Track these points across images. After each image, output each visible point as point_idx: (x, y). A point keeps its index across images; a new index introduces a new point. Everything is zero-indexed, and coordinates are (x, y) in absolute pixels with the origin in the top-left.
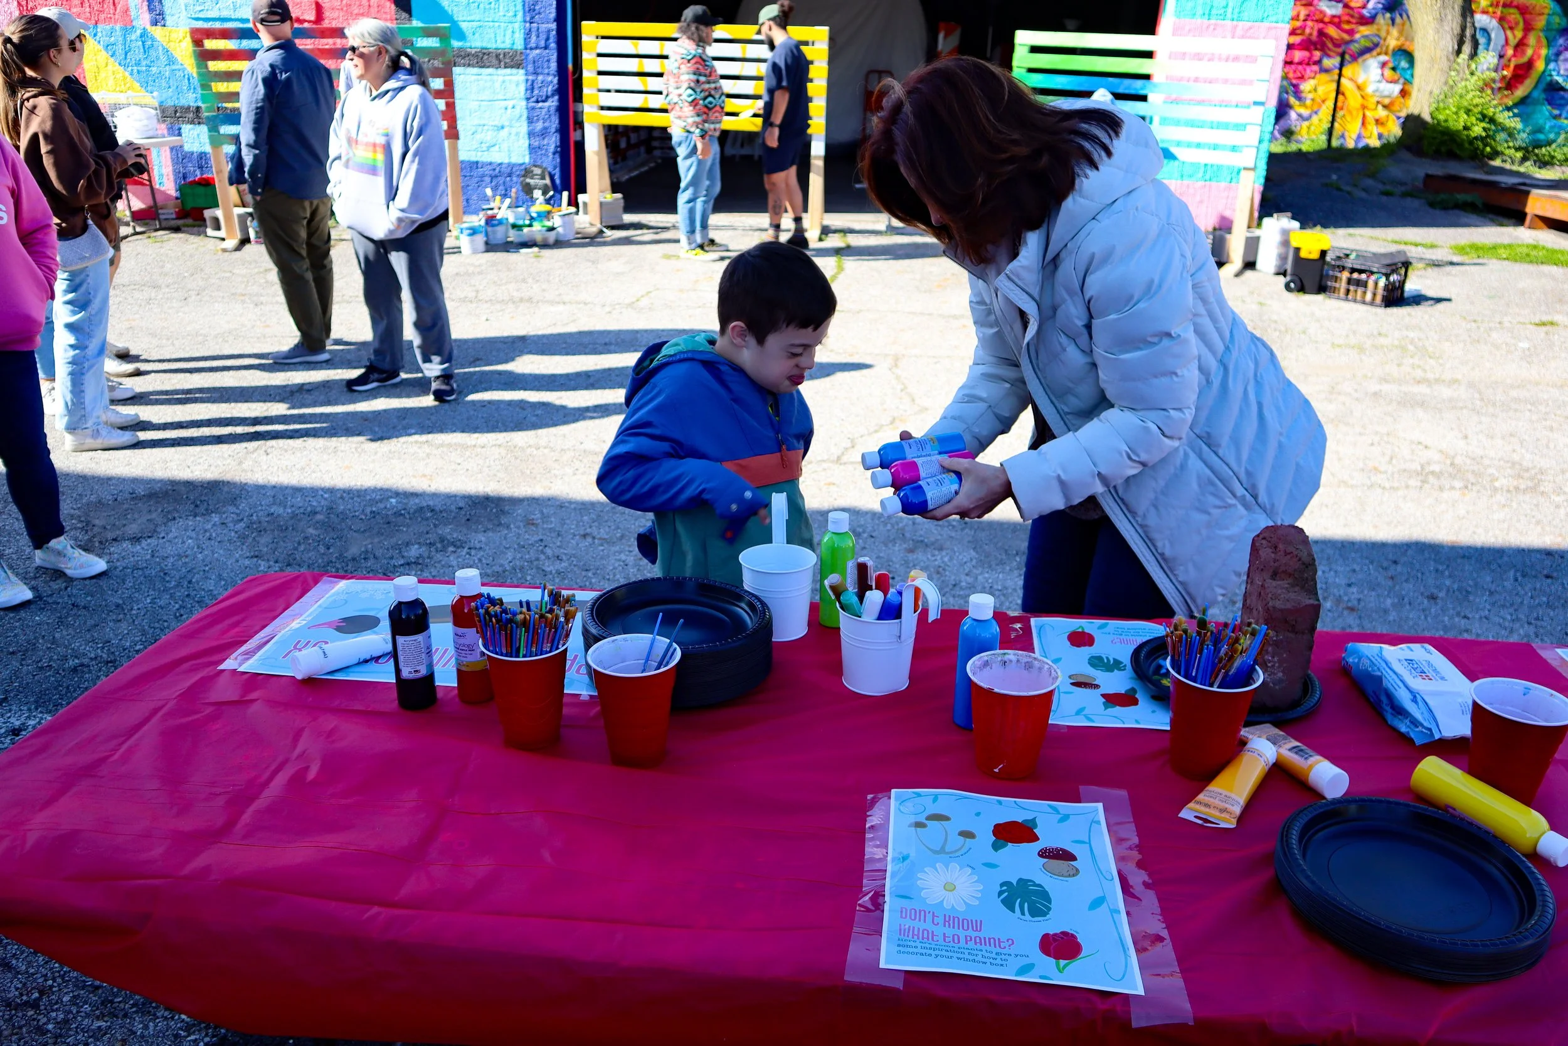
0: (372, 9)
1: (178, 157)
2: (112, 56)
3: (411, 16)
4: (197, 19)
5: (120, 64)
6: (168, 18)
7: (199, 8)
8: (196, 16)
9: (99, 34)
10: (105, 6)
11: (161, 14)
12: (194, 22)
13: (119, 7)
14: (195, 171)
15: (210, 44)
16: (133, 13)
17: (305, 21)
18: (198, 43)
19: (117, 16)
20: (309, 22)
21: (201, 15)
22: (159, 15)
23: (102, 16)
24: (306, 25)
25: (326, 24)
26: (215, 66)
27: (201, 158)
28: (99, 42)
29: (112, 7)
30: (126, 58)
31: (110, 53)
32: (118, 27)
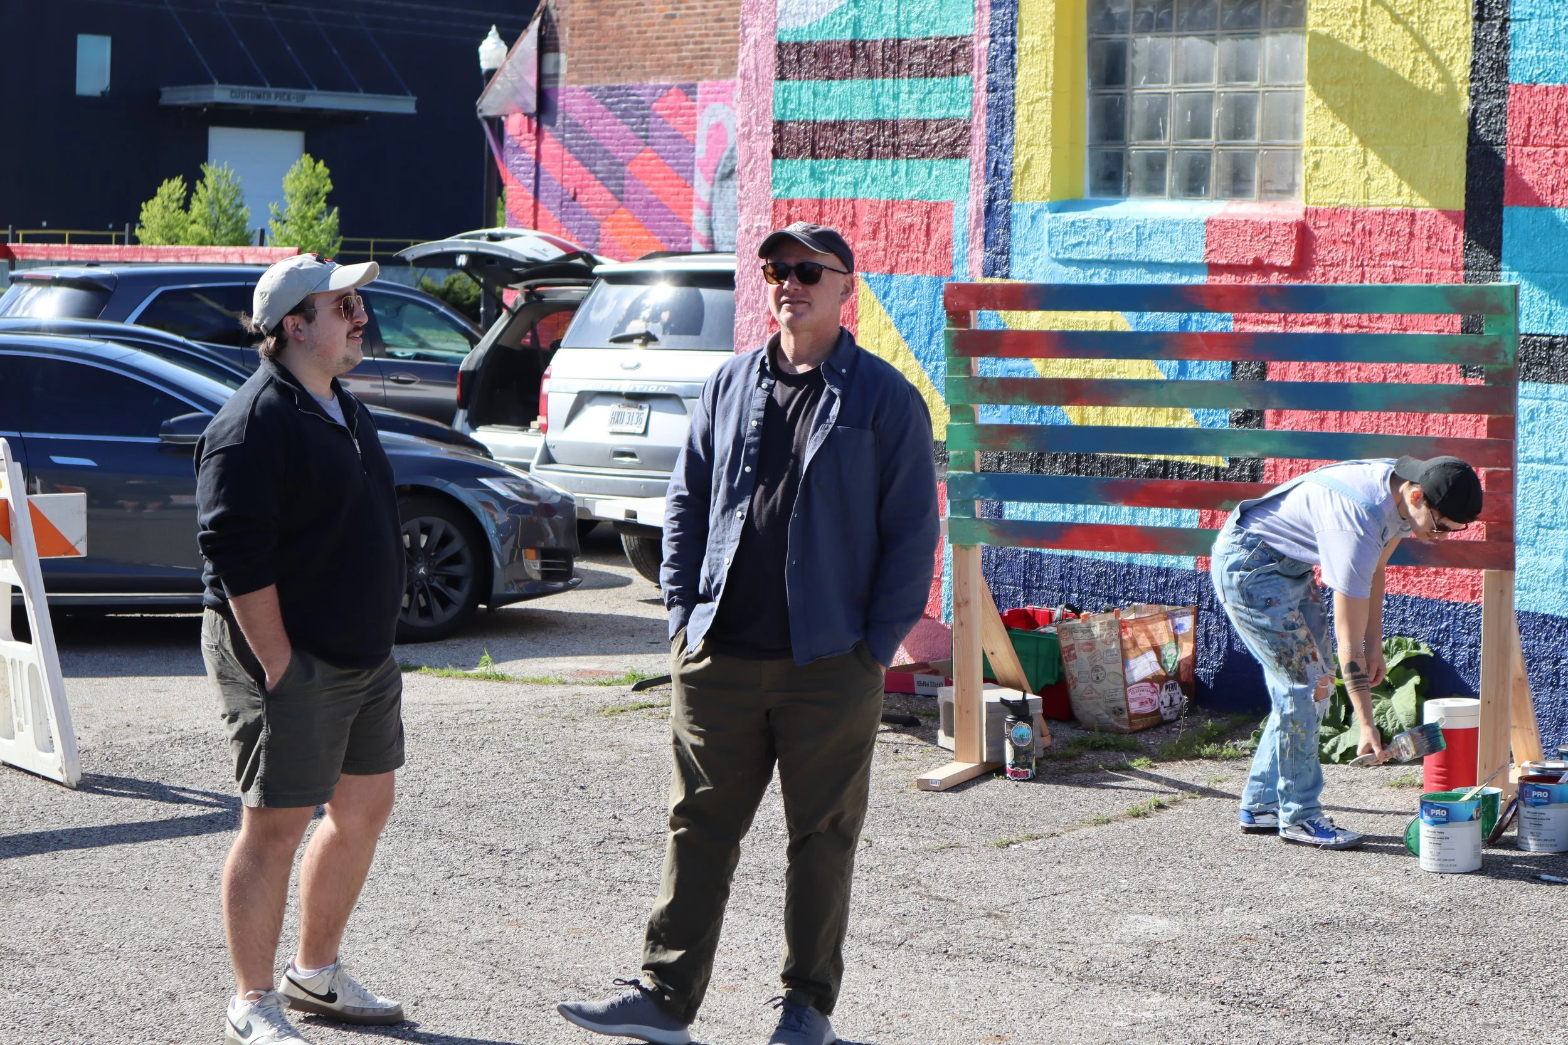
0: (1415, 243)
1: (989, 561)
2: (907, 338)
3: (1498, 257)
4: (1068, 262)
5: (917, 356)
6: (1016, 259)
7: (1073, 240)
8: (1067, 256)
9: (893, 294)
10: (913, 237)
11: (1005, 251)
12: (1061, 268)
13: (935, 237)
14: (1015, 594)
15: (987, 320)
16: (956, 250)
17: (1273, 268)
18: (958, 316)
19: (929, 257)
20: (1281, 269)
21: (1075, 255)
22: (1002, 253)
23: (904, 257)
24: (1275, 279)
25: (1316, 279)
26: (988, 367)
27: (1031, 566)
28: (890, 309)
29: (923, 238)
30: (929, 343)
31: (905, 332)
32: (925, 280)
